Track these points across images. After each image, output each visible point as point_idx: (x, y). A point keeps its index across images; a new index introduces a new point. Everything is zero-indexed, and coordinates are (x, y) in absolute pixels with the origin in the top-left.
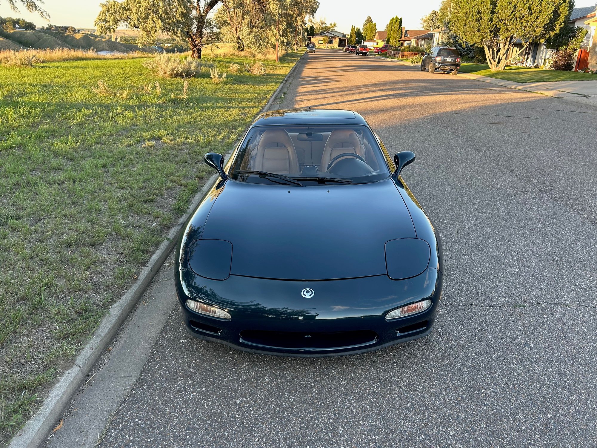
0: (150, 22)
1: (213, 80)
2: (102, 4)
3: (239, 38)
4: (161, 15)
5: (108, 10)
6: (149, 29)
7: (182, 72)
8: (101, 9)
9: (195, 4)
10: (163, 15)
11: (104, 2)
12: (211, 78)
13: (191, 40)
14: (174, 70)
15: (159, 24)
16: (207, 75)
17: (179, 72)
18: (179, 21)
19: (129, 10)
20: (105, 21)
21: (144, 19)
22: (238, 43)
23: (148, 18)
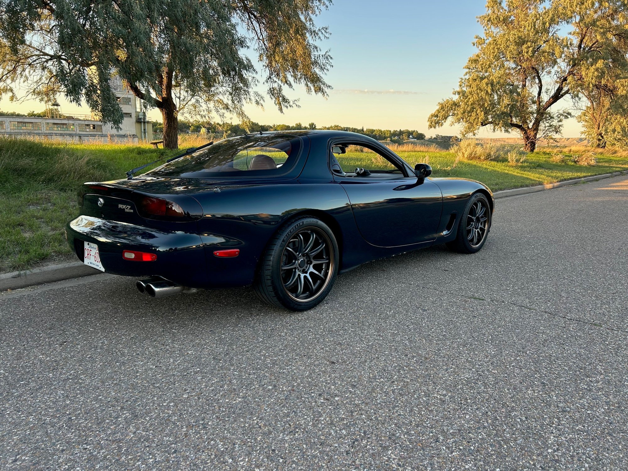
0: (474, 114)
1: (510, 164)
2: (439, 103)
3: (600, 134)
4: (486, 108)
5: (442, 108)
6: (471, 121)
7: (480, 155)
8: (438, 107)
9: (536, 99)
10: (488, 108)
11: (441, 101)
12: (509, 162)
13: (524, 133)
14: (471, 154)
15: (482, 116)
16: (505, 160)
17: (477, 155)
18: (503, 113)
19: (459, 106)
20: (437, 116)
21: (469, 112)
22: (599, 140)
23: (473, 111)
